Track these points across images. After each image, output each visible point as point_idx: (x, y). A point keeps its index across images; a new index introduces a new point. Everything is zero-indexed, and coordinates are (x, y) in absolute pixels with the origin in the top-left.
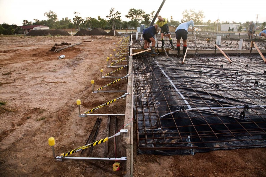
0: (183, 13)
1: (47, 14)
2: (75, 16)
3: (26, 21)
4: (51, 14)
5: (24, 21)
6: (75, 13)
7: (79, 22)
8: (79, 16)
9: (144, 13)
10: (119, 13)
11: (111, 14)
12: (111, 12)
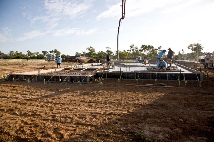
0: (188, 47)
1: (88, 49)
2: (107, 50)
3: (77, 53)
4: (91, 49)
5: (76, 53)
6: (107, 48)
7: (110, 54)
8: (110, 50)
9: (153, 48)
10: (137, 48)
11: (131, 49)
12: (131, 47)
